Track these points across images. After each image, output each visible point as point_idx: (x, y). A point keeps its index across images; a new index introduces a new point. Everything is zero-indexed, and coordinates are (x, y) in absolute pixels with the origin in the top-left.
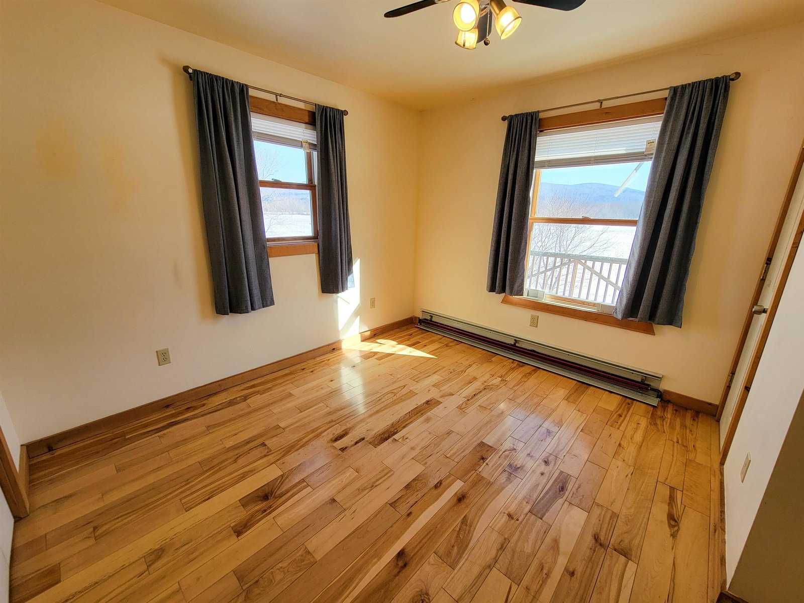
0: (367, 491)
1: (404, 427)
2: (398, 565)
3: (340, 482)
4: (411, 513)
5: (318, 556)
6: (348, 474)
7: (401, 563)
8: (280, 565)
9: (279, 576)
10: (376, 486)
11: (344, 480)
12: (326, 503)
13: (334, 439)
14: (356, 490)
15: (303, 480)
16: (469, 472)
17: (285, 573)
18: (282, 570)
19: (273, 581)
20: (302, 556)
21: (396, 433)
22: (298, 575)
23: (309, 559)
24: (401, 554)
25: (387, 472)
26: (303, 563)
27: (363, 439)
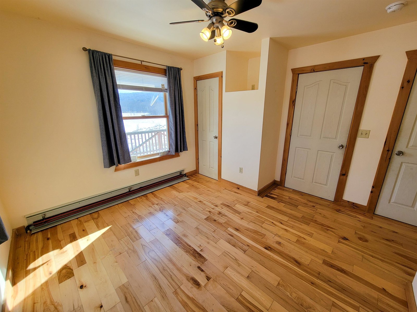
0: (239, 262)
1: (190, 246)
2: (270, 250)
3: (236, 276)
4: (247, 245)
5: (279, 279)
6: (229, 272)
7: (269, 249)
8: (289, 296)
9: (294, 295)
10: (235, 258)
11: (234, 274)
12: (251, 281)
13: (197, 287)
14: (239, 267)
15: (237, 300)
16: (223, 225)
17: (292, 292)
18: (291, 294)
19: (297, 297)
20: (281, 286)
21: (195, 250)
22: (290, 286)
23: (281, 282)
24: (266, 248)
25: (226, 254)
26: (284, 285)
27: (199, 268)
